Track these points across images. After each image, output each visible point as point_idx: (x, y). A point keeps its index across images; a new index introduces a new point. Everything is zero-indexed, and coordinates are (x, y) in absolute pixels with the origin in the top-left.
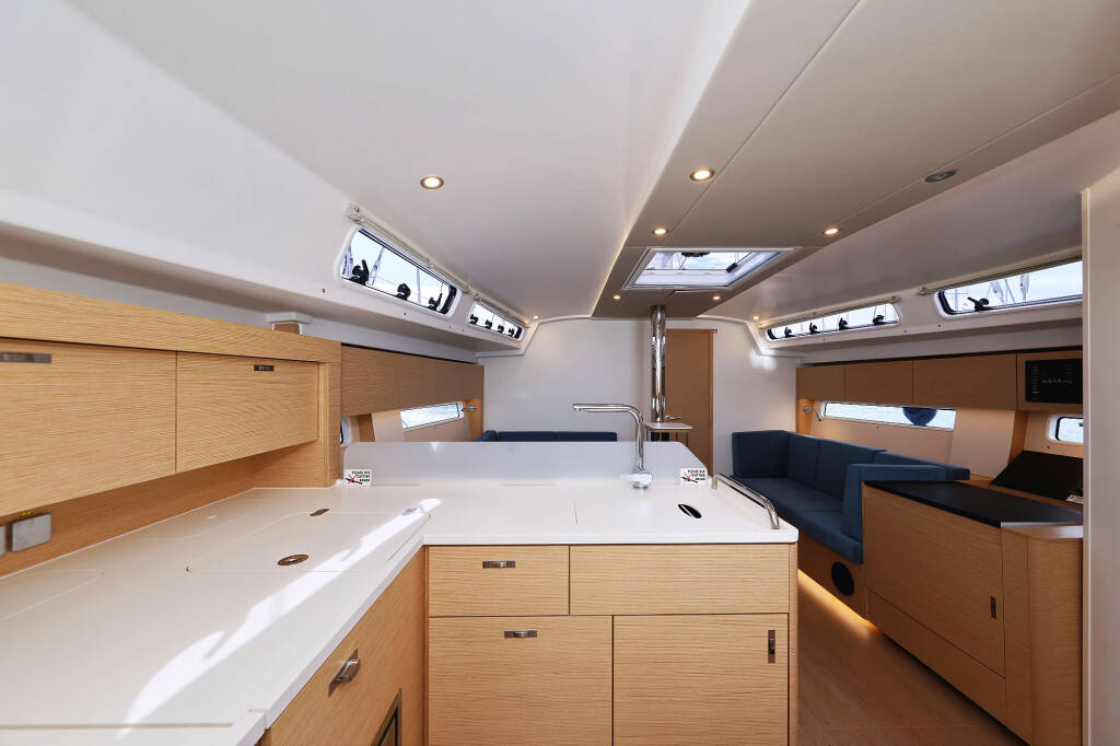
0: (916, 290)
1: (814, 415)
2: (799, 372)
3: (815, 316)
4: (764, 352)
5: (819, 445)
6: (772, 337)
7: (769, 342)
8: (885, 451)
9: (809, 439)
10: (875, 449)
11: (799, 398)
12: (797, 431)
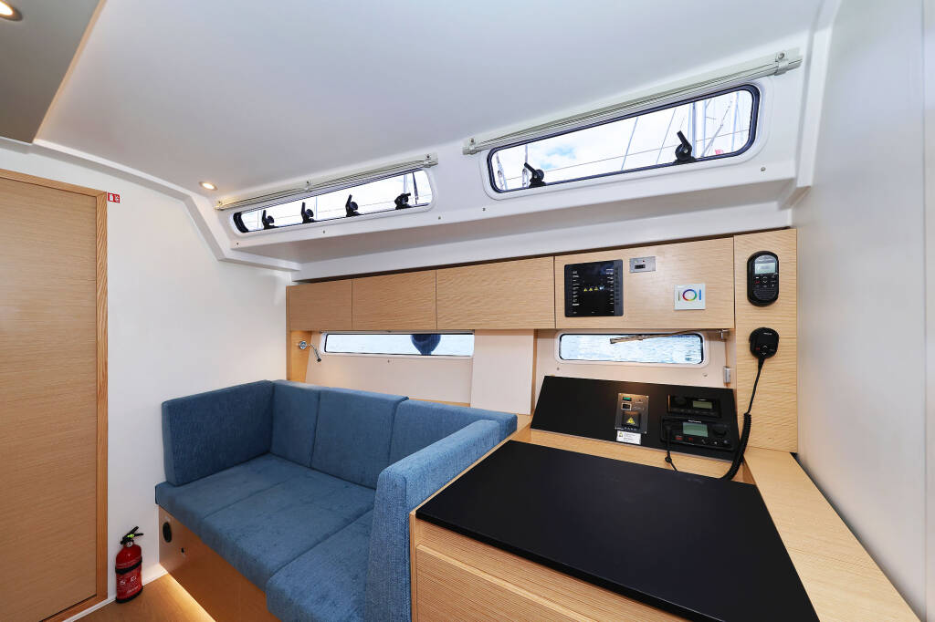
0: (461, 144)
1: (311, 353)
2: (291, 294)
4: (229, 254)
5: (319, 399)
6: (243, 229)
7: (238, 237)
8: (407, 398)
9: (302, 391)
10: (394, 399)
11: (289, 332)
12: (288, 379)
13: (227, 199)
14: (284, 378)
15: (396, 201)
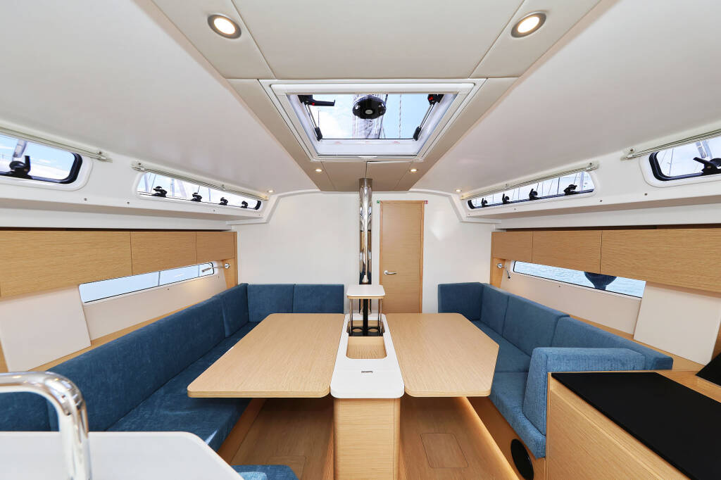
0: (621, 154)
1: (504, 271)
2: (494, 235)
3: (508, 188)
4: (465, 220)
5: (508, 300)
6: (472, 207)
7: (469, 211)
8: (568, 316)
9: (499, 293)
10: (558, 314)
11: (493, 258)
12: (491, 284)
13: (466, 195)
14: (489, 283)
15: (565, 191)
